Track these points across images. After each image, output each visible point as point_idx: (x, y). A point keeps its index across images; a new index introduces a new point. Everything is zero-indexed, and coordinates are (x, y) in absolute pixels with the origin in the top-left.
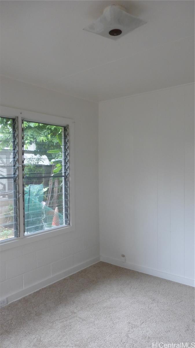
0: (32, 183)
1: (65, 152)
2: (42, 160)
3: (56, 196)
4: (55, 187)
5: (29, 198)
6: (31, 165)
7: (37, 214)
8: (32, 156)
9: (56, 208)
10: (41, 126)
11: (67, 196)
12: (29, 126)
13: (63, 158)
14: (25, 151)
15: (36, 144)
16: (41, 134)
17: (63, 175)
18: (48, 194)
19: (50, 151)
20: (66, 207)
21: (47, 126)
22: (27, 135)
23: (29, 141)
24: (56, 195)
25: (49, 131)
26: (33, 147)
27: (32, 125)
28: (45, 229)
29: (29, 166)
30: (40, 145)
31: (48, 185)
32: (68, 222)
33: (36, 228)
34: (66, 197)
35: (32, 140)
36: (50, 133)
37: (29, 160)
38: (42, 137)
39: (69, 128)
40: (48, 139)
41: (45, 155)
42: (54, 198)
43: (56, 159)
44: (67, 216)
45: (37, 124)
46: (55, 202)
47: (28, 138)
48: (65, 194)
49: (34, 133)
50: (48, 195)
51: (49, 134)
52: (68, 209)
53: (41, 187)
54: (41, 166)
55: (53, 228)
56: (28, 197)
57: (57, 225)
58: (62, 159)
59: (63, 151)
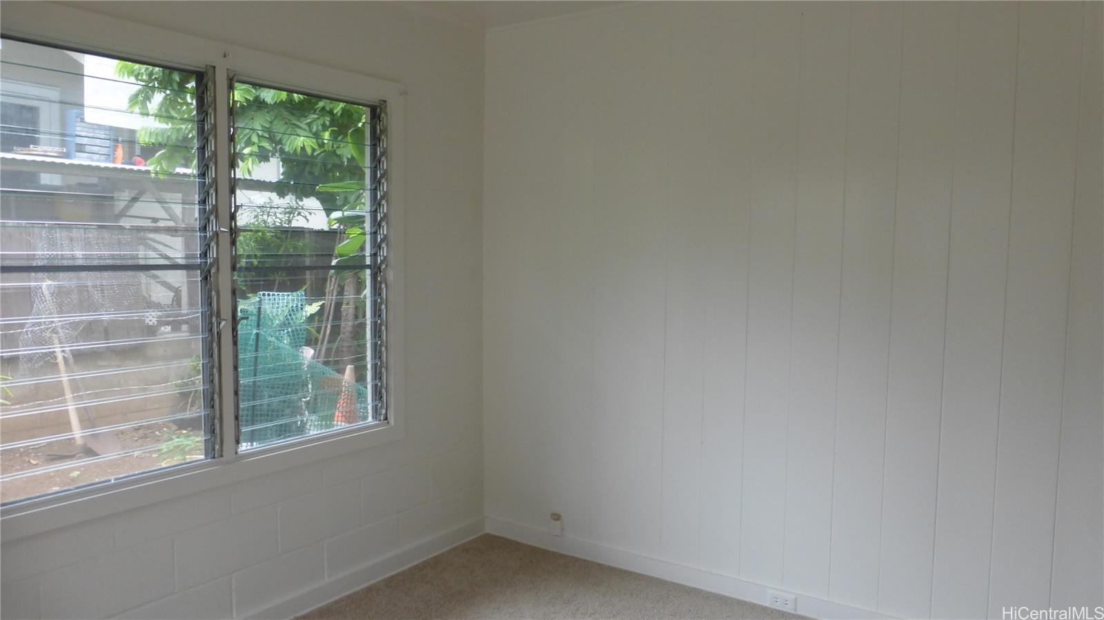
0: (269, 287)
1: (376, 189)
2: (304, 213)
3: (349, 329)
4: (345, 302)
5: (257, 334)
6: (269, 227)
7: (284, 385)
8: (270, 198)
9: (349, 368)
10: (297, 100)
11: (380, 331)
12: (257, 99)
13: (368, 207)
14: (240, 183)
15: (283, 160)
16: (300, 128)
17: (368, 261)
18: (322, 321)
19: (332, 184)
20: (376, 364)
21: (321, 100)
22: (251, 129)
23: (255, 149)
24: (347, 325)
25: (327, 120)
26: (272, 171)
27: (269, 96)
28: (309, 433)
29: (258, 231)
30: (299, 163)
31: (324, 294)
32: (384, 411)
33: (281, 431)
34: (377, 332)
35: (266, 145)
36: (329, 127)
37: (259, 211)
38: (302, 138)
39: (388, 109)
40: (322, 145)
41: (312, 196)
42: (341, 335)
43: (345, 210)
44: (380, 393)
45: (284, 94)
46: (345, 349)
47: (255, 139)
48: (375, 324)
49: (276, 122)
50: (324, 325)
51: (325, 128)
52: (383, 370)
53: (298, 300)
54: (299, 232)
55: (335, 428)
56: (255, 331)
57: (350, 422)
58: (365, 209)
59: (369, 187)
